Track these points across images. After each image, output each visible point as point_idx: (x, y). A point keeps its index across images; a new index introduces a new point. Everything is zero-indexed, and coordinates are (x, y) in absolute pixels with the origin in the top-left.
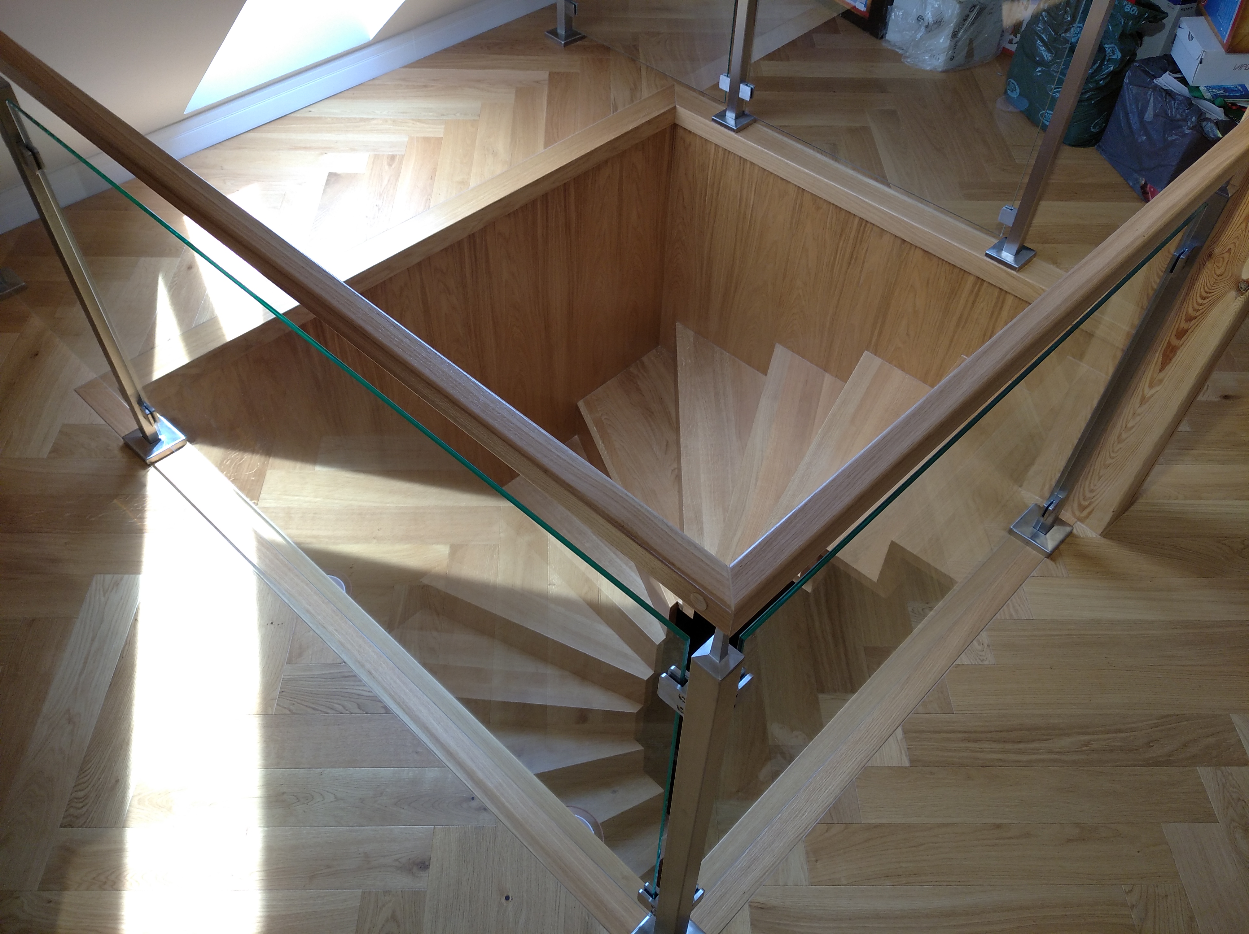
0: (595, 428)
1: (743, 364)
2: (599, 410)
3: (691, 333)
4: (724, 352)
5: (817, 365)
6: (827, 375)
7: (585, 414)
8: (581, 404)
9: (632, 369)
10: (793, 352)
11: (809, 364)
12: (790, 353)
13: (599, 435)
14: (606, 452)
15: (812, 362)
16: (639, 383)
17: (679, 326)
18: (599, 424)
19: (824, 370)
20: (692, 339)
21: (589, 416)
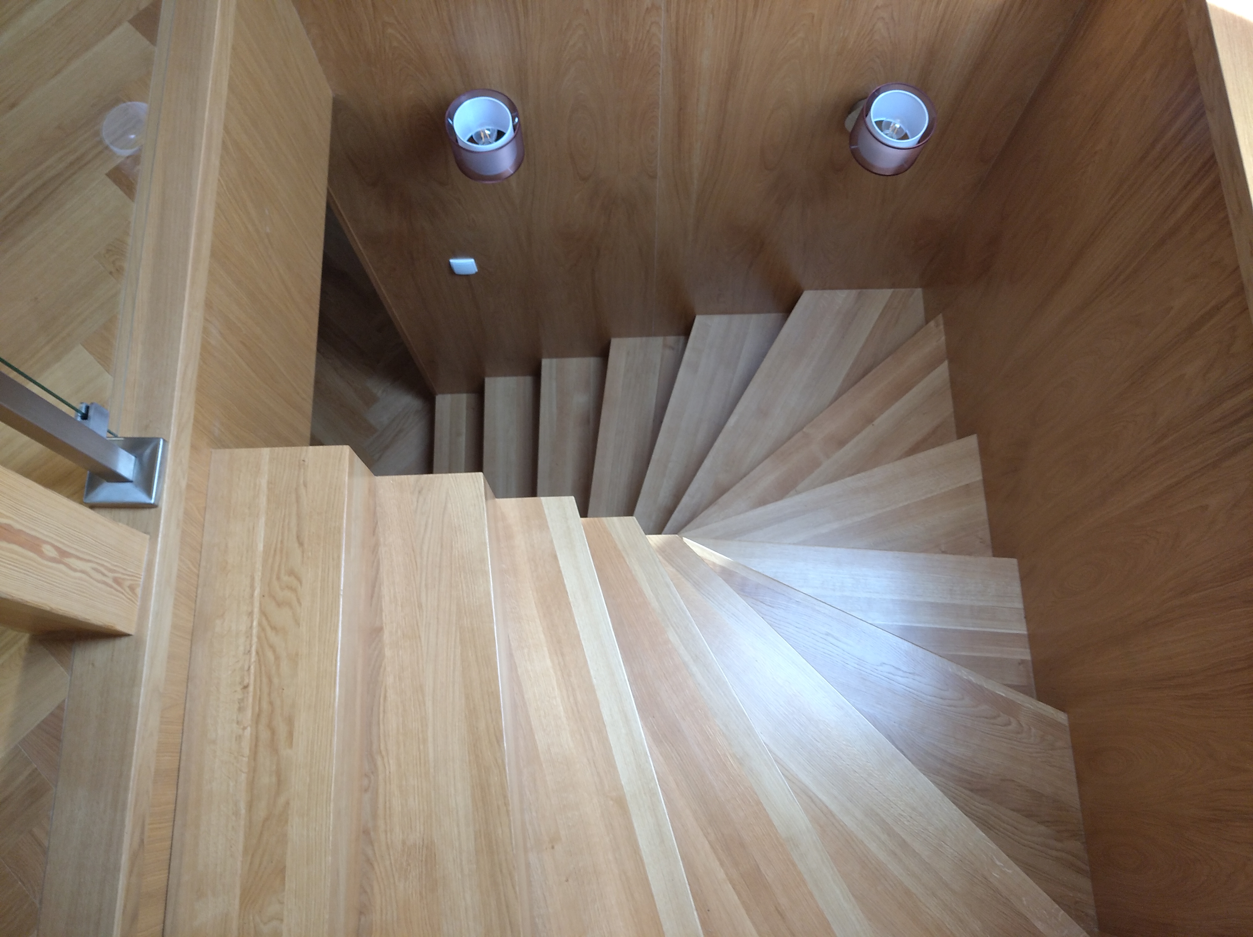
0: (1004, 695)
8: (1062, 717)
13: (987, 689)
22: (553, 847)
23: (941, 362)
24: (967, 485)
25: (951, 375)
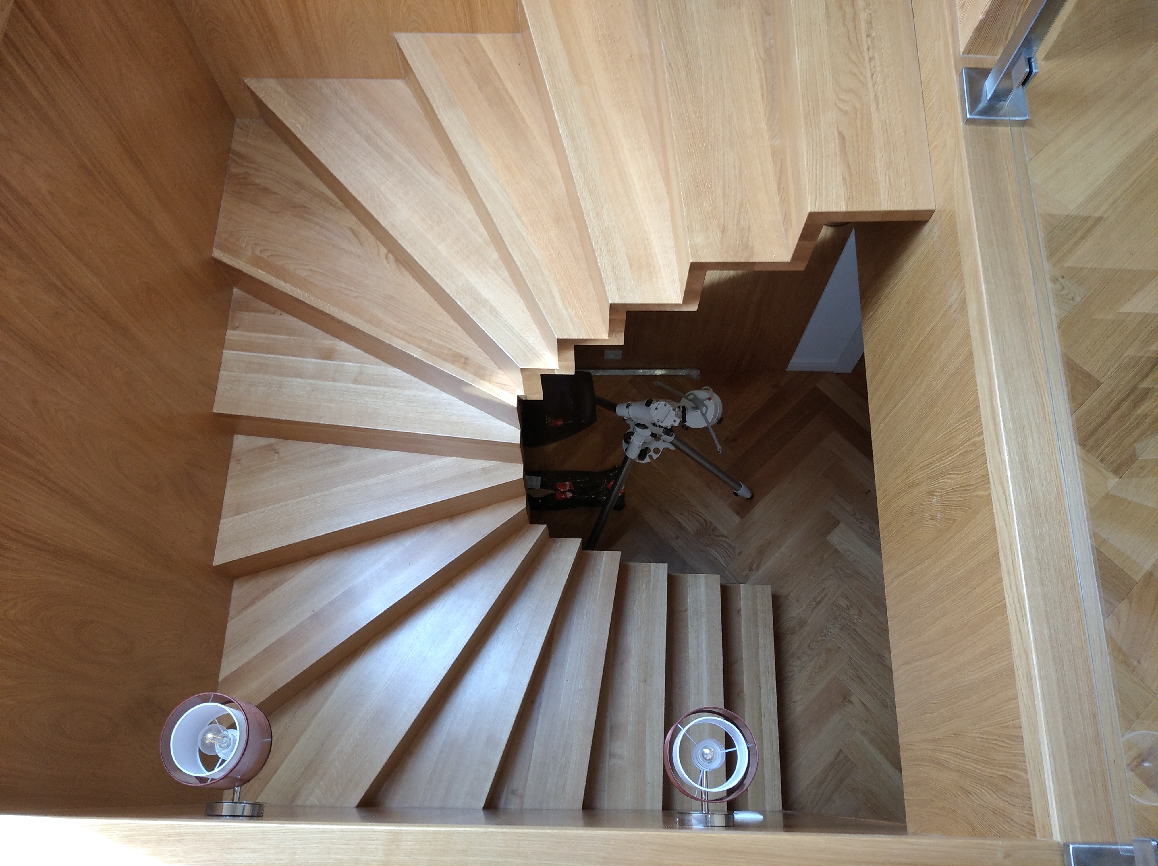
0: (259, 271)
1: (362, 81)
2: (243, 246)
3: (272, 82)
4: (329, 80)
5: (460, 31)
6: (481, 37)
7: (233, 262)
8: (217, 254)
9: (234, 169)
10: (421, 32)
11: (450, 36)
12: (418, 36)
13: (272, 275)
14: (299, 290)
15: (452, 32)
16: (257, 181)
17: (252, 83)
18: (258, 262)
19: (473, 32)
20: (279, 89)
21: (240, 262)
22: (631, 56)
23: (226, 679)
24: (237, 514)
25: (220, 662)
